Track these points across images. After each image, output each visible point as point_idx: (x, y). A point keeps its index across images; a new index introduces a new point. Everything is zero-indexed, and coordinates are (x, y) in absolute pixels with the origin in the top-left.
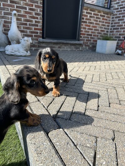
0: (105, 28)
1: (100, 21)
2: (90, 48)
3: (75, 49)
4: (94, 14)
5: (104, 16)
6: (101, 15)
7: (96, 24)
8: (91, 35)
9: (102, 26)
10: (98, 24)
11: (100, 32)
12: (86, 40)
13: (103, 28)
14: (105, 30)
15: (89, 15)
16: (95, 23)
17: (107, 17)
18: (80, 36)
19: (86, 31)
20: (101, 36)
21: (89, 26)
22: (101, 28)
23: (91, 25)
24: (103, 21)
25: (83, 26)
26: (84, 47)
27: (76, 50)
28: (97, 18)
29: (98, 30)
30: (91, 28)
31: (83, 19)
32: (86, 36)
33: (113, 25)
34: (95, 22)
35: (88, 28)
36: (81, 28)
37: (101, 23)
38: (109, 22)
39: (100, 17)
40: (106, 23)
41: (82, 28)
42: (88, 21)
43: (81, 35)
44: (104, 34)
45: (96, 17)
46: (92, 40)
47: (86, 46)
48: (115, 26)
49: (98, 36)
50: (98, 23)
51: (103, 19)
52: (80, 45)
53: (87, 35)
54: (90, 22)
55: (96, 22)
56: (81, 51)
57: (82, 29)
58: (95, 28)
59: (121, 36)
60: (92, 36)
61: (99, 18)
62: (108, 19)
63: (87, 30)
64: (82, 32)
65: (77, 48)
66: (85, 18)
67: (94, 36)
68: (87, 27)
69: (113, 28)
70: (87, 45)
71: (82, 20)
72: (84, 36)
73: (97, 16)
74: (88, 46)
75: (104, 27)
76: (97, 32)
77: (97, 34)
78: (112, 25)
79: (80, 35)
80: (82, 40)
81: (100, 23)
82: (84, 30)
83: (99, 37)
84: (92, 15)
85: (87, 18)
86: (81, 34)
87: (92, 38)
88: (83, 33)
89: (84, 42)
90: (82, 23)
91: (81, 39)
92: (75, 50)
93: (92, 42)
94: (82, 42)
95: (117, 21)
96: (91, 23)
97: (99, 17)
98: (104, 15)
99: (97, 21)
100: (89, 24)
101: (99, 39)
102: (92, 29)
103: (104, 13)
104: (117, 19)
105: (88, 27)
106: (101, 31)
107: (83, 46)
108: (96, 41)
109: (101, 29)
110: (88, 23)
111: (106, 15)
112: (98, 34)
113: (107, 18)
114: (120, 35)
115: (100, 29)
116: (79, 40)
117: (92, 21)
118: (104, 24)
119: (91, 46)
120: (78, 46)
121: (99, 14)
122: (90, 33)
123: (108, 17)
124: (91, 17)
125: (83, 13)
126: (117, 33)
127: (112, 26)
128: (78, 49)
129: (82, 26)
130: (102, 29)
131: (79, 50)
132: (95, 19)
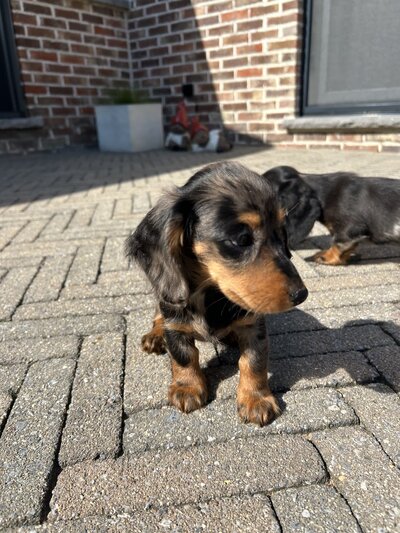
0: (113, 63)
1: (88, 39)
2: (76, 139)
4: (59, 13)
5: (100, 20)
6: (86, 17)
7: (77, 48)
8: (68, 91)
9: (103, 57)
10: (86, 50)
11: (97, 76)
12: (56, 111)
13: (105, 62)
14: (114, 69)
15: (39, 18)
16: (73, 46)
17: (109, 22)
18: (25, 98)
19: (44, 79)
20: (105, 92)
21: (53, 57)
22: (98, 62)
23: (59, 53)
24: (99, 36)
25: (26, 57)
26: (52, 136)
28: (73, 26)
29: (89, 71)
30: (60, 63)
31: (20, 30)
32: (48, 95)
33: (139, 49)
34: (70, 42)
35: (50, 66)
36: (20, 68)
37: (94, 46)
38: (123, 40)
39: (85, 23)
40: (112, 43)
41: (24, 66)
42: (40, 39)
43: (28, 95)
44: (117, 83)
45: (71, 24)
46: (77, 108)
47: (57, 132)
48: (144, 54)
49: (94, 92)
50: (83, 43)
51: (98, 30)
53: (54, 90)
54: (53, 40)
55: (75, 43)
57: (25, 72)
58: (77, 65)
59: (173, 88)
60: (75, 95)
61: (83, 28)
62: (116, 29)
63: (45, 72)
64: (27, 83)
66: (26, 27)
67: (80, 92)
68: (45, 63)
69: (139, 61)
70: (61, 127)
71: (18, 36)
72: (41, 96)
73: (73, 21)
74: (67, 131)
75: (109, 59)
76: (88, 77)
77: (89, 86)
78: (134, 51)
79: (24, 92)
80: (36, 112)
81: (89, 45)
82: (33, 74)
83: (100, 95)
84: (53, 16)
85: (33, 26)
86: (25, 89)
87: (74, 102)
88: (33, 83)
89: (46, 121)
90: (20, 48)
91: (31, 107)
93: (78, 114)
94: (37, 120)
95: (147, 37)
96: (57, 46)
97: (81, 21)
98: (96, 14)
99: (77, 38)
100: (47, 51)
101: (102, 102)
102: (65, 70)
103: (95, 9)
104: (147, 29)
105: (48, 62)
106: (103, 72)
107: (47, 134)
108: (91, 111)
109: (101, 67)
110: (45, 46)
111: (105, 17)
112: (93, 87)
113: (110, 27)
114: (167, 81)
115: (96, 67)
116: (24, 114)
117: (58, 38)
118: (106, 47)
119: (79, 131)
121: (80, 12)
122: (63, 84)
123: (116, 24)
124: (47, 22)
125: (11, 8)
126: (156, 77)
127: (136, 55)
128: (31, 149)
129: (22, 60)
130: (105, 67)
132: (68, 30)
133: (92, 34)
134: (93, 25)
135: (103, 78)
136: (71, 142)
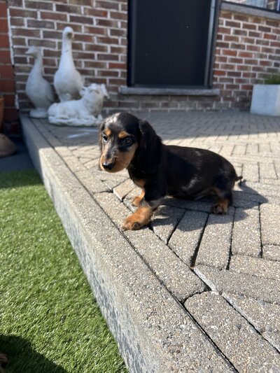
0: (271, 57)
1: (258, 42)
2: (236, 105)
3: (200, 108)
4: (245, 26)
5: (269, 30)
6: (260, 28)
7: (251, 48)
8: (238, 74)
9: (265, 53)
10: (256, 49)
11: (259, 65)
12: (228, 86)
13: (266, 57)
14: (270, 61)
15: (232, 29)
16: (248, 46)
17: (275, 31)
18: (213, 78)
19: (227, 66)
20: (261, 75)
21: (234, 54)
22: (261, 56)
23: (239, 51)
24: (266, 40)
25: (219, 53)
26: (222, 101)
27: (205, 110)
28: (251, 34)
29: (254, 62)
30: (238, 57)
31: (220, 37)
32: (226, 76)
34: (247, 44)
35: (232, 59)
36: (215, 60)
37: (261, 46)
39: (259, 32)
40: (273, 44)
41: (217, 59)
42: (230, 43)
43: (215, 76)
44: (270, 70)
45: (250, 33)
46: (240, 85)
47: (226, 99)
49: (254, 75)
50: (255, 45)
51: (266, 36)
52: (214, 97)
53: (230, 74)
54: (237, 43)
55: (249, 44)
56: (216, 111)
57: (217, 62)
58: (247, 58)
60: (242, 77)
61: (257, 35)
62: (278, 35)
63: (228, 63)
64: (216, 69)
65: (205, 106)
66: (224, 35)
67: (245, 75)
68: (229, 57)
70: (228, 96)
71: (218, 41)
72: (222, 77)
73: (252, 31)
74: (231, 99)
75: (268, 54)
76: (252, 66)
77: (252, 72)
79: (213, 74)
80: (217, 86)
81: (258, 45)
82: (221, 63)
83: (257, 77)
84: (241, 29)
85: (227, 35)
86: (215, 72)
87: (240, 81)
88: (220, 69)
89: (221, 92)
90: (218, 48)
91: (215, 83)
92: (202, 111)
93: (240, 89)
94: (216, 91)
96: (238, 47)
97: (257, 31)
98: (268, 26)
99: (252, 41)
100: (233, 50)
101: (257, 82)
102: (240, 61)
103: (268, 23)
105: (231, 57)
106: (263, 63)
107: (220, 100)
108: (251, 88)
109: (262, 60)
110: (232, 47)
111: (272, 28)
112: (254, 72)
113: (275, 34)
115: (259, 60)
116: (210, 87)
117: (241, 42)
118: (269, 47)
119: (238, 99)
120: (207, 101)
121: (257, 25)
122: (236, 70)
124: (237, 32)
125: (219, 24)
128: (208, 108)
129: (217, 55)
130: (264, 60)
131: (211, 110)
132: (248, 36)
133: (262, 38)
134: (263, 33)
135: (262, 67)
136: (232, 106)
